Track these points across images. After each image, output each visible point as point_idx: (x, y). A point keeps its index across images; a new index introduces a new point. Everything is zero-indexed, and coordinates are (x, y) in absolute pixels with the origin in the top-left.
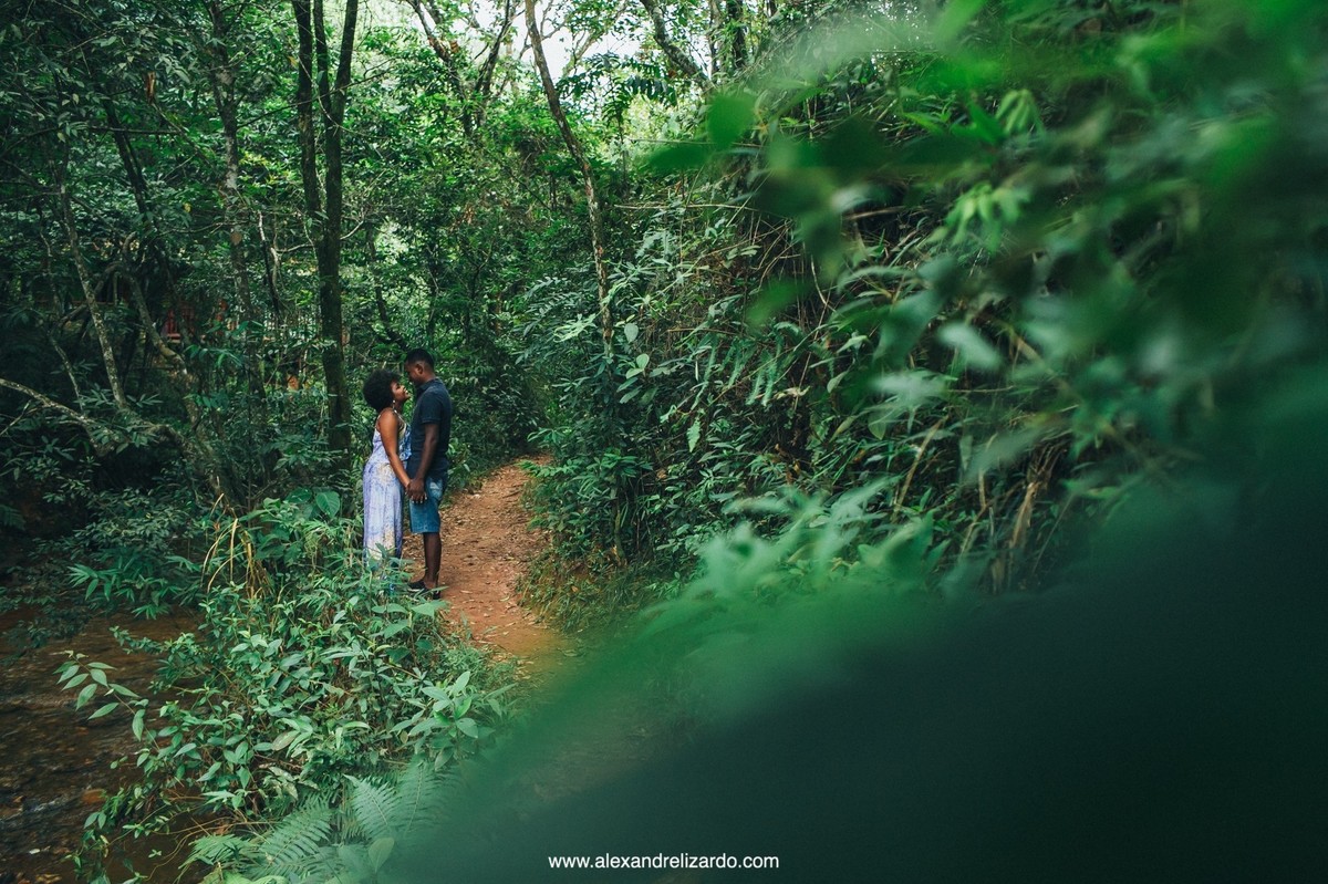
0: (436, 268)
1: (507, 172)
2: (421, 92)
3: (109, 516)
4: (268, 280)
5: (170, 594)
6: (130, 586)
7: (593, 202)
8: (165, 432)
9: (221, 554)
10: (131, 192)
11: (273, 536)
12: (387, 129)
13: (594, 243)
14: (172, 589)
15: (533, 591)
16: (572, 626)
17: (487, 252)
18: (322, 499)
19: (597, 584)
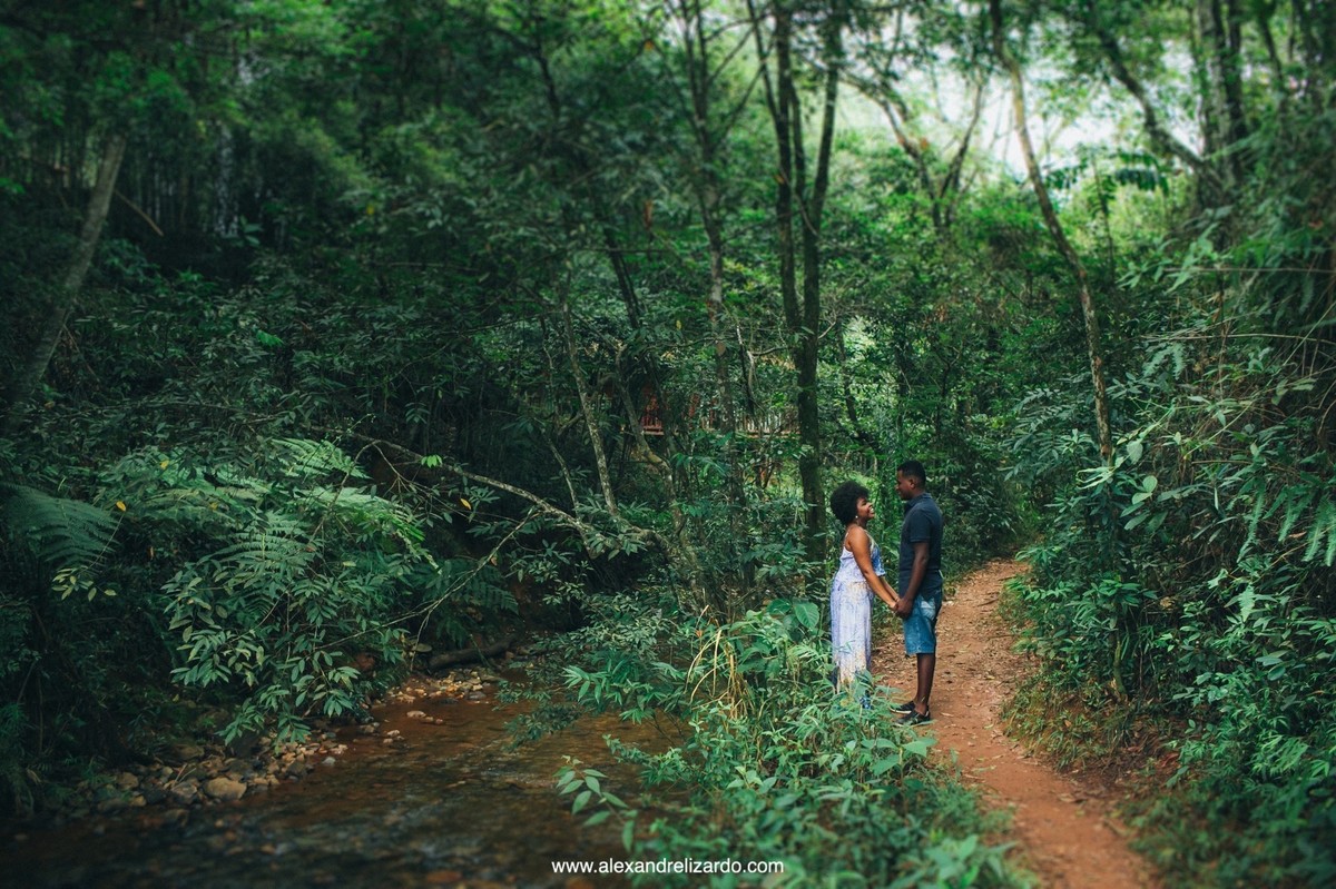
0: (905, 363)
1: (980, 268)
2: (890, 189)
3: (600, 619)
4: (743, 382)
5: (654, 700)
6: (619, 690)
7: (1089, 310)
8: (652, 537)
9: (704, 663)
10: (618, 299)
11: (754, 649)
12: (857, 228)
13: (1091, 353)
14: (657, 694)
15: (1022, 721)
16: (1065, 766)
17: (958, 348)
18: (802, 611)
19: (1093, 720)
